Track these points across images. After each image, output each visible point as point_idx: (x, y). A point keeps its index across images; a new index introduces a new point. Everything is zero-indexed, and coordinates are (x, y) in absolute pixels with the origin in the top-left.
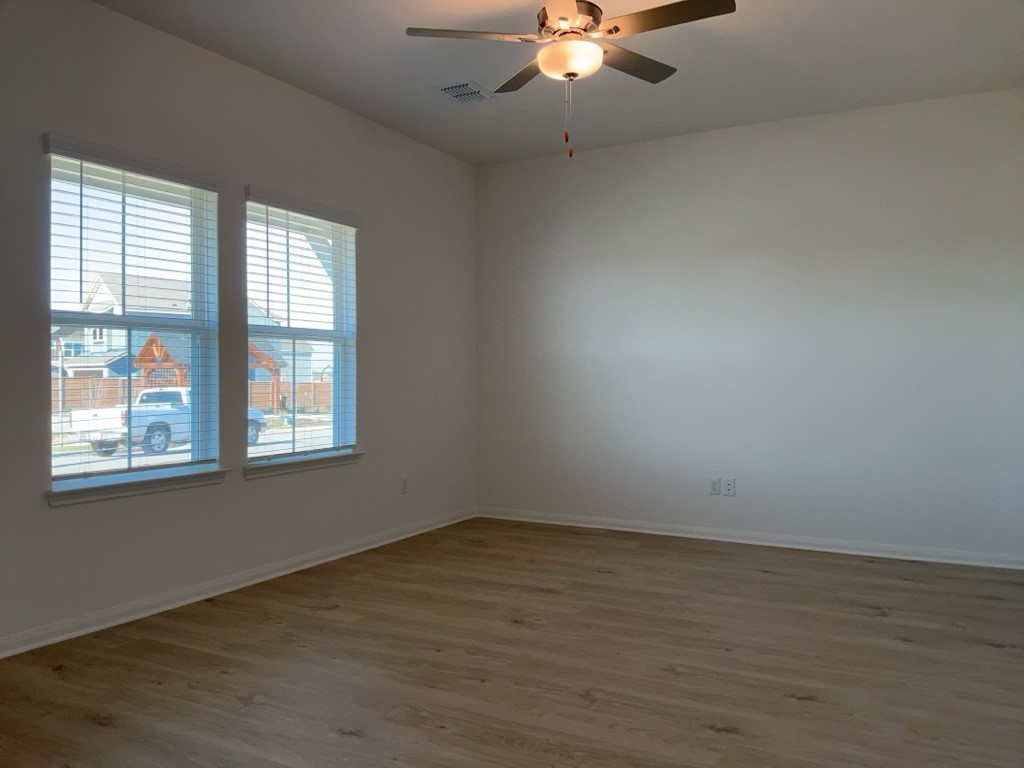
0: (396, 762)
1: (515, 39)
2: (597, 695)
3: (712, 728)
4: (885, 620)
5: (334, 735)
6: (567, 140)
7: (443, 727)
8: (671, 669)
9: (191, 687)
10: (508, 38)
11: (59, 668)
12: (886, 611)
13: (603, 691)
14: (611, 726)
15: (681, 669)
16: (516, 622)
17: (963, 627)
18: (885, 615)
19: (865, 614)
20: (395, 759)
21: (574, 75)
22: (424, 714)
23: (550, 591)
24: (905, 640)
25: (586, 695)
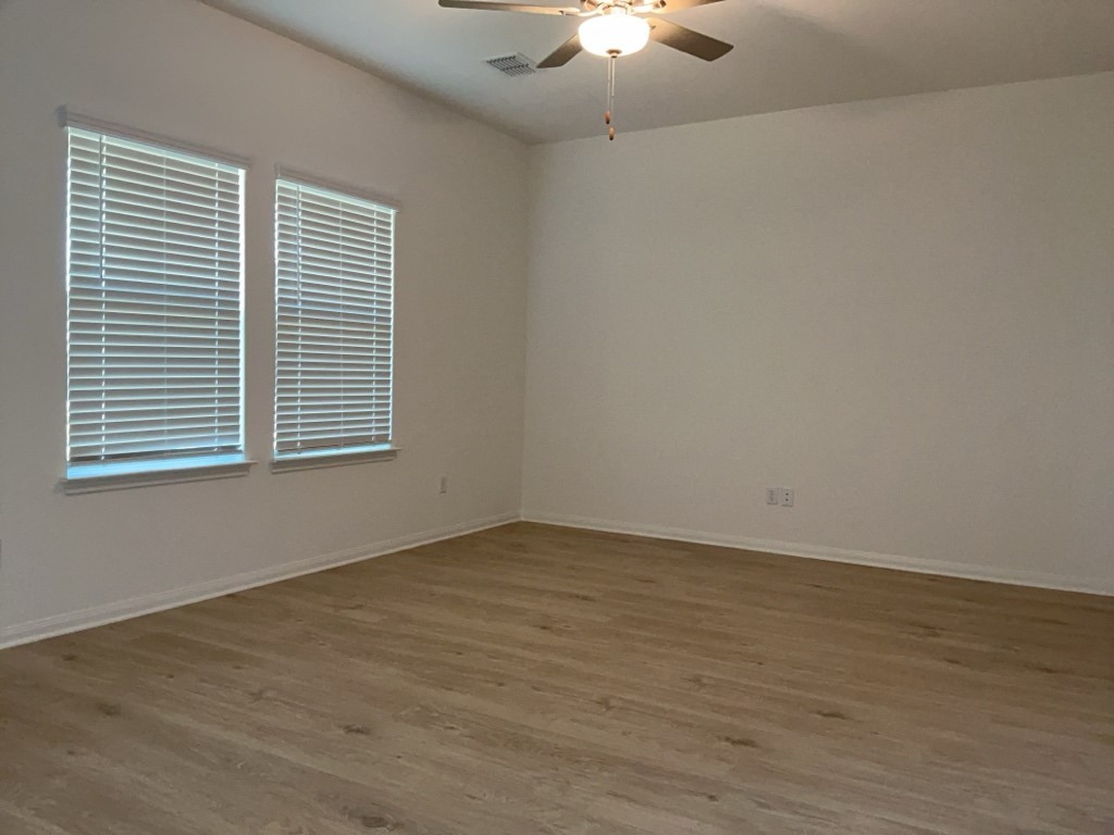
0: (400, 760)
1: (555, 11)
2: (613, 702)
3: (727, 739)
4: (935, 640)
5: (342, 732)
6: (608, 123)
7: (452, 728)
8: (697, 680)
9: (202, 680)
10: (547, 11)
11: (70, 658)
12: (938, 631)
13: (621, 699)
14: (624, 734)
15: (705, 681)
16: (544, 628)
17: (1016, 651)
18: (935, 635)
19: (914, 634)
20: (399, 757)
21: (618, 52)
22: (436, 715)
23: (585, 598)
24: (951, 661)
25: (605, 703)
